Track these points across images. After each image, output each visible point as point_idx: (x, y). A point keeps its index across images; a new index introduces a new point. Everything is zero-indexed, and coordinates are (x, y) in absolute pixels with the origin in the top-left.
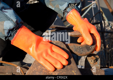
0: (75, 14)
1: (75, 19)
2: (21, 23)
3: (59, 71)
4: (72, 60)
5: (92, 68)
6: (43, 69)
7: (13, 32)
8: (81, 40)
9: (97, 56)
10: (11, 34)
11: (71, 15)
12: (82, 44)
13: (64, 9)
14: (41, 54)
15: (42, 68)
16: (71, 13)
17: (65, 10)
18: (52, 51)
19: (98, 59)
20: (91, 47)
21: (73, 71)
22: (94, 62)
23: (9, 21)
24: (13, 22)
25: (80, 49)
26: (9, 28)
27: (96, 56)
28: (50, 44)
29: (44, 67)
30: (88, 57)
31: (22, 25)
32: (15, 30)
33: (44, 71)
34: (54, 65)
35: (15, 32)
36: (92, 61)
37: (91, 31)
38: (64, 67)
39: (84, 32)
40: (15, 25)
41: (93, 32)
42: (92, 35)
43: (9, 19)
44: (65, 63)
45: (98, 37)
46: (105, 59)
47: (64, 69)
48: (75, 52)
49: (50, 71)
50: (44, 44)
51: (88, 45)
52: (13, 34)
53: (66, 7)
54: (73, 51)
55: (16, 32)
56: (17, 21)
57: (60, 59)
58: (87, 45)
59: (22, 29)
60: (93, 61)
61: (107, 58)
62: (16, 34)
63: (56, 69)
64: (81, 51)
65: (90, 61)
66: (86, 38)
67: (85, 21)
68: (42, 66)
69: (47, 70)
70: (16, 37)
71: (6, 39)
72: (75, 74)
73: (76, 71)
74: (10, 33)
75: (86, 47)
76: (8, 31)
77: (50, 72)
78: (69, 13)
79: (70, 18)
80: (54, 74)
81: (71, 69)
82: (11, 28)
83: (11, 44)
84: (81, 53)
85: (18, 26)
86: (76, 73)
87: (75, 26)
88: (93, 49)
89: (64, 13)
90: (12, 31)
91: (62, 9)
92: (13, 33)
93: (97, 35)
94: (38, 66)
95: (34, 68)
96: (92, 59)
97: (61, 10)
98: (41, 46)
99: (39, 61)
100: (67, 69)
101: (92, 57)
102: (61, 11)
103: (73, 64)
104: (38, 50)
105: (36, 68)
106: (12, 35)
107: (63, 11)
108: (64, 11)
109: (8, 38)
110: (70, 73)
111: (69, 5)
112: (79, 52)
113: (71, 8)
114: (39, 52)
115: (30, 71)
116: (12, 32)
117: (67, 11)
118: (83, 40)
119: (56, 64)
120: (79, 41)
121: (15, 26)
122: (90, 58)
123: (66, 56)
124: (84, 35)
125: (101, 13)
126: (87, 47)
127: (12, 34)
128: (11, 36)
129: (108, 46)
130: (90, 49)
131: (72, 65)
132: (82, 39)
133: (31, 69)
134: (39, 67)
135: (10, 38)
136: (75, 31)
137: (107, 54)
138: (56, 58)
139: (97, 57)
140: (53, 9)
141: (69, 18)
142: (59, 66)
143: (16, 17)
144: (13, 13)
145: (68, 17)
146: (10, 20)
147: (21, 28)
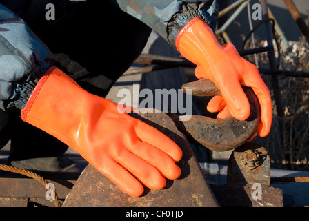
0: (201, 33)
1: (199, 47)
2: (46, 60)
3: (154, 196)
4: (192, 162)
5: (246, 183)
6: (110, 190)
7: (25, 85)
8: (217, 105)
9: (262, 148)
10: (18, 93)
11: (189, 34)
12: (220, 116)
13: (168, 20)
14: (106, 149)
15: (107, 188)
16: (190, 30)
17: (172, 20)
18: (136, 139)
19: (264, 158)
20: (244, 124)
21: (195, 196)
22: (255, 165)
23: (12, 57)
24: (24, 58)
25: (215, 130)
26: (11, 77)
27: (260, 150)
28: (131, 120)
29: (114, 185)
30: (236, 153)
31: (50, 66)
32: (30, 80)
33: (112, 194)
34: (141, 179)
35: (29, 86)
36: (246, 164)
37: (245, 81)
38: (169, 183)
39: (225, 84)
40: (29, 66)
41: (252, 83)
42: (248, 91)
43: (11, 50)
44: (171, 172)
45: (264, 96)
46: (279, 143)
47: (169, 189)
48: (201, 140)
49: (129, 196)
50: (114, 119)
51: (238, 121)
52: (25, 92)
53: (175, 12)
54: (196, 137)
55: (34, 87)
56: (34, 54)
57: (157, 161)
58: (234, 118)
59: (51, 76)
60: (250, 164)
61: (284, 141)
62: (34, 91)
63: (146, 190)
64: (218, 136)
65: (243, 164)
66: (231, 99)
67: (228, 52)
68: (108, 181)
69: (122, 193)
70: (33, 101)
71: (8, 107)
72: (200, 205)
73: (202, 196)
74: (17, 90)
75: (232, 124)
76: (10, 84)
77: (129, 199)
78: (183, 30)
79: (186, 42)
80: (140, 205)
81: (191, 190)
82: (17, 77)
83: (22, 119)
84: (218, 143)
85: (37, 69)
86: (202, 200)
87: (199, 65)
88: (251, 130)
89: (168, 30)
90: (21, 85)
91: (164, 18)
92: (24, 90)
93: (260, 91)
94: (97, 180)
95: (86, 186)
96: (247, 158)
97: (159, 19)
98: (105, 124)
99: (100, 169)
100: (177, 190)
101: (249, 152)
102: (162, 25)
103: (196, 175)
104: (96, 137)
105: (91, 188)
106: (22, 94)
107: (166, 24)
108: (170, 24)
109: (11, 103)
110: (187, 201)
111: (183, 6)
112: (211, 139)
113: (189, 15)
114: (99, 142)
115: (75, 196)
116: (21, 87)
117: (177, 25)
118: (222, 107)
119: (147, 175)
120: (211, 108)
121: (29, 70)
122: (241, 154)
123: (175, 153)
124: (226, 92)
125: (272, 22)
126: (234, 125)
127: (22, 92)
128: (18, 97)
129: (289, 111)
130: (244, 132)
131: (191, 177)
132: (221, 104)
133: (76, 189)
134: (99, 184)
135: (16, 103)
136: (200, 81)
137: (284, 132)
138: (146, 158)
139: (261, 153)
140: (139, 17)
141: (184, 44)
142: (154, 183)
143: (32, 43)
144: (25, 31)
145: (181, 40)
146: (15, 52)
147: (49, 74)
